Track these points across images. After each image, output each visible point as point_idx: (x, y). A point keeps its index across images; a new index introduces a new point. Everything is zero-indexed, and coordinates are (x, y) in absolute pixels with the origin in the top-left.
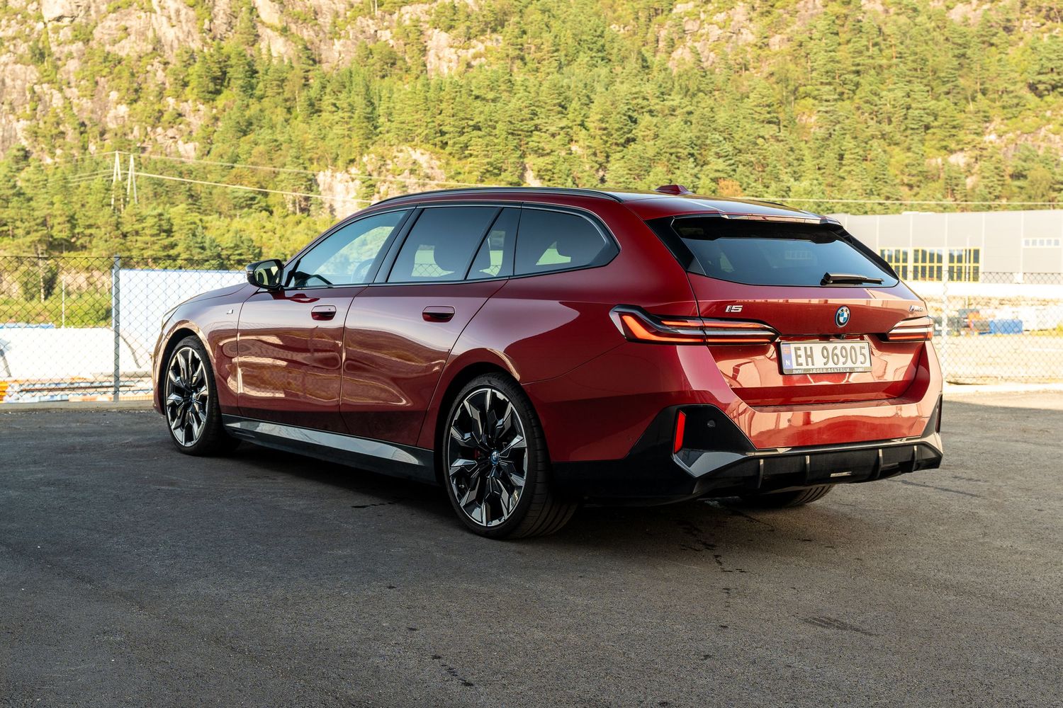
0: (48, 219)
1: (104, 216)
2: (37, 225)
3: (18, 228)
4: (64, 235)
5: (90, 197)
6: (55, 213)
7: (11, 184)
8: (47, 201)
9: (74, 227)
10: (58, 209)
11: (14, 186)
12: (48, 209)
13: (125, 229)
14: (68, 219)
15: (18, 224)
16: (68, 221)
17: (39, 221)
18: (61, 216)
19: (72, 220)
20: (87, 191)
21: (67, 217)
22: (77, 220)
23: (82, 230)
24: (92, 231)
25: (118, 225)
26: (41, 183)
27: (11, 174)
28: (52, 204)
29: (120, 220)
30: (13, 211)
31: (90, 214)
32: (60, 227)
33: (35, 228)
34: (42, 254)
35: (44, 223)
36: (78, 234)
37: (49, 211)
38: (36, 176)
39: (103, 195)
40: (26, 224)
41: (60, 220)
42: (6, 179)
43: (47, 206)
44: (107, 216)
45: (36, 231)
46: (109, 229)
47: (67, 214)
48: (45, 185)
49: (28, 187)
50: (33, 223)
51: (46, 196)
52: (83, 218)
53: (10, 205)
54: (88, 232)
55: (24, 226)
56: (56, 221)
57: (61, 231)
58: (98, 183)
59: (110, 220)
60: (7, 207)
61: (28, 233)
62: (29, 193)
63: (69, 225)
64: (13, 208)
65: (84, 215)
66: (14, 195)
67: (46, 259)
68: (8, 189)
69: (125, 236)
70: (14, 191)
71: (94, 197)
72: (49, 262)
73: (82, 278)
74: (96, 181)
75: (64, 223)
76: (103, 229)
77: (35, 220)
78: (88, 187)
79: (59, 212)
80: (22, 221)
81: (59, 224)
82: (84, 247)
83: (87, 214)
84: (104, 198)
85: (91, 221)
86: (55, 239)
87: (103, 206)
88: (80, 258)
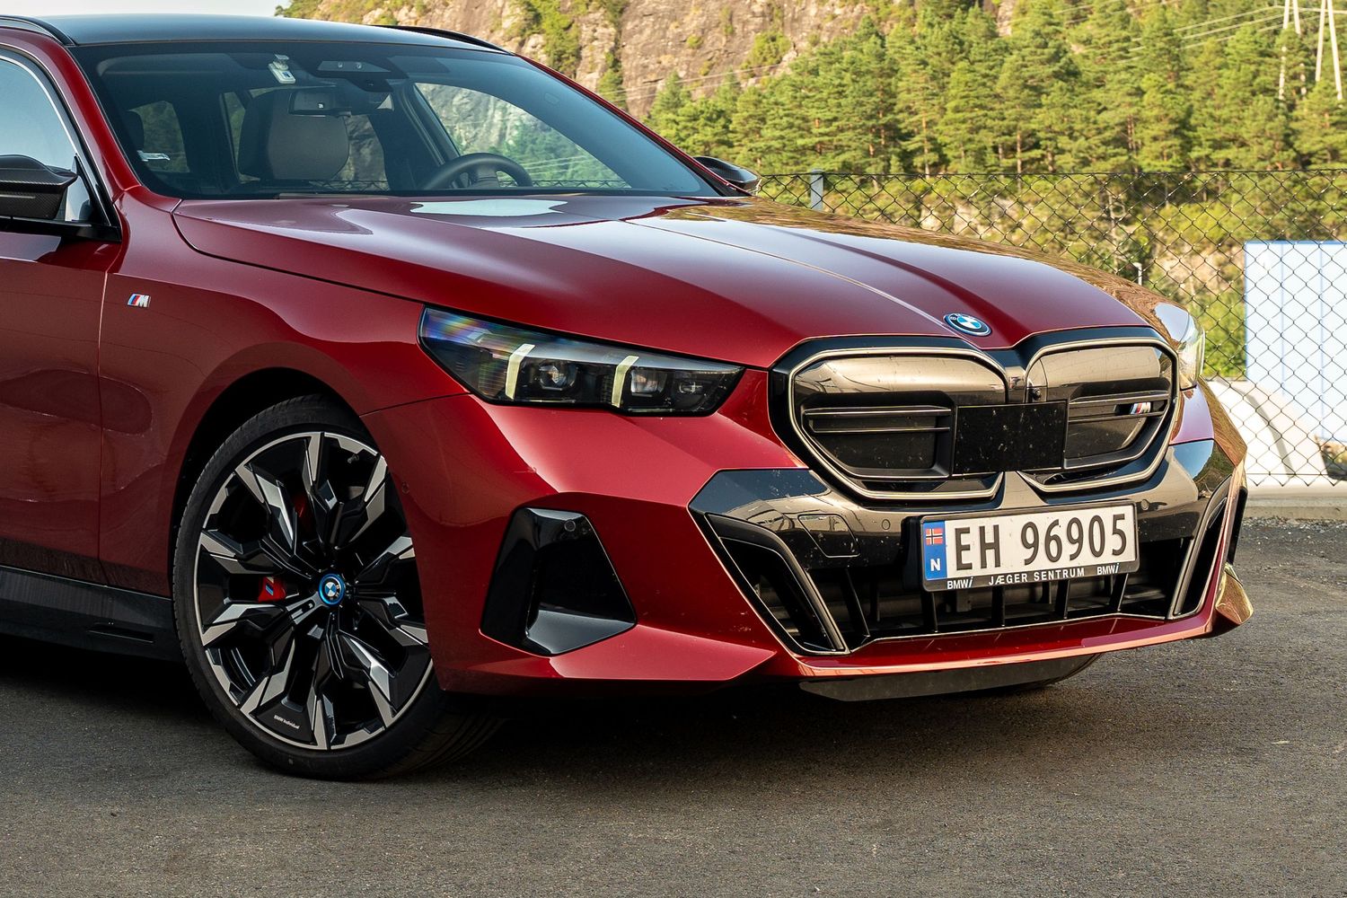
0: (1132, 129)
1: (1256, 120)
2: (1106, 143)
3: (1062, 151)
4: (1164, 166)
5: (1225, 72)
6: (1146, 114)
7: (1050, 51)
8: (1127, 88)
9: (1187, 145)
10: (1153, 105)
11: (1056, 57)
12: (1131, 105)
13: (1306, 145)
14: (1173, 127)
15: (1063, 141)
16: (1176, 133)
17: (1108, 135)
18: (1158, 119)
19: (1182, 127)
20: (1219, 61)
21: (1172, 121)
22: (1193, 129)
23: (1208, 151)
24: (1231, 153)
25: (1287, 140)
26: (1115, 46)
27: (1050, 29)
28: (1140, 92)
29: (1294, 125)
30: (1053, 113)
31: (1224, 113)
32: (1157, 147)
33: (1102, 150)
34: (1117, 209)
35: (1121, 141)
36: (1198, 160)
37: (1133, 110)
38: (1104, 31)
39: (1253, 68)
40: (1082, 141)
41: (1157, 129)
42: (1039, 40)
43: (1128, 99)
44: (1261, 118)
45: (1103, 158)
46: (1267, 147)
47: (1172, 115)
48: (1125, 50)
49: (1086, 57)
50: (1095, 141)
51: (1124, 76)
52: (1209, 123)
53: (1044, 99)
54: (1220, 155)
55: (1074, 145)
56: (1148, 134)
57: (1160, 156)
58: (1241, 41)
59: (1270, 125)
60: (1040, 106)
61: (1085, 162)
62: (1089, 70)
63: (1176, 141)
64: (1052, 106)
65: (1211, 116)
66: (1057, 75)
67: (1127, 222)
68: (1042, 63)
69: (1304, 161)
70: (1056, 68)
71: (1232, 73)
72: (1130, 229)
73: (1206, 266)
74: (1238, 35)
75: (1166, 137)
76: (1255, 148)
77: (1099, 132)
78: (1220, 52)
79: (1156, 112)
80: (1071, 136)
81: (1155, 139)
82: (1212, 193)
83: (1217, 113)
84: (1256, 74)
85: (1228, 130)
86: (1148, 175)
87: (1254, 94)
88: (1201, 219)
